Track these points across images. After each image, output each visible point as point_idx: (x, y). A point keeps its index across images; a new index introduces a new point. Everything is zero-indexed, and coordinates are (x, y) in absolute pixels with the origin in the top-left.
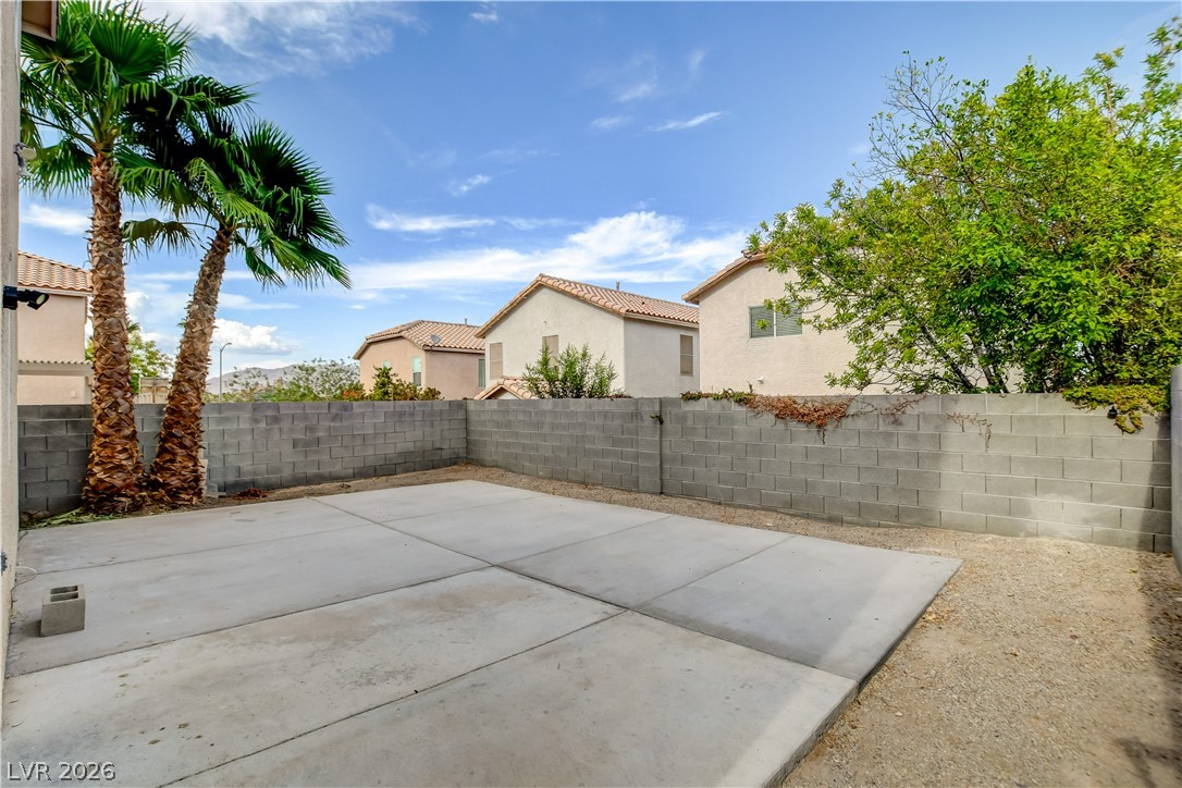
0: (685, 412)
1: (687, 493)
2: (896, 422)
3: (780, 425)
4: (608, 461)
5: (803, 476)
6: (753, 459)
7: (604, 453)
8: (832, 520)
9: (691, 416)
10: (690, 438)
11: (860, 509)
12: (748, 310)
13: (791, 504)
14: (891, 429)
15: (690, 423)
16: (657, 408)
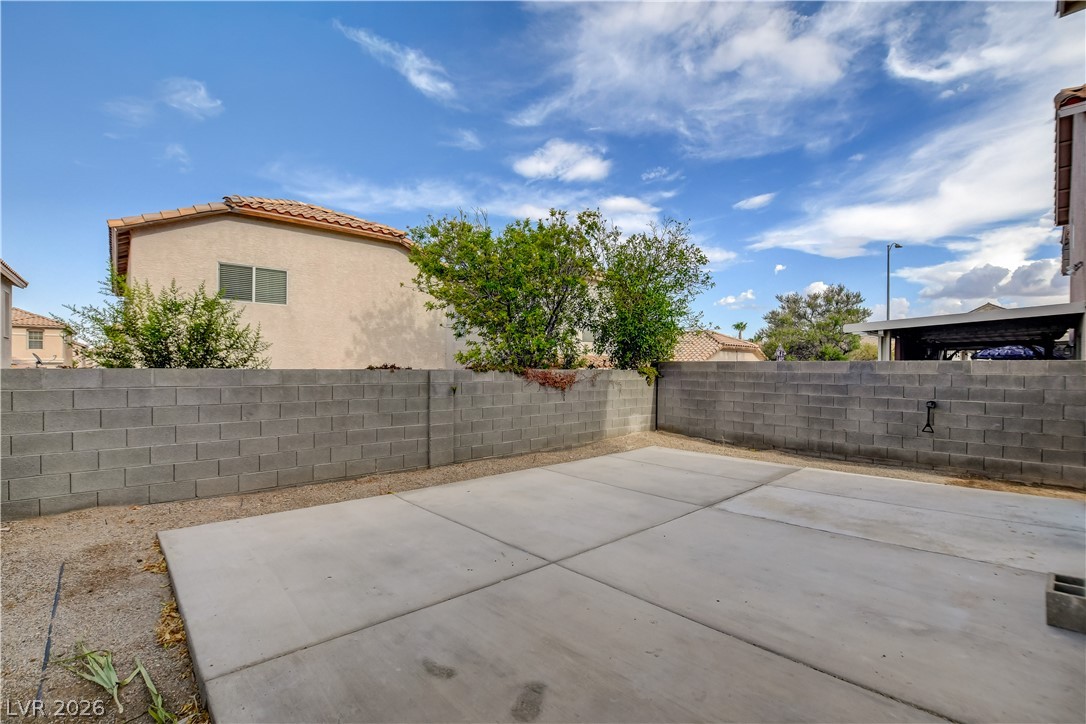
0: (475, 383)
1: (476, 456)
2: (593, 385)
3: (542, 391)
4: (387, 442)
5: (553, 424)
6: (526, 417)
7: (378, 435)
8: (568, 448)
9: (480, 386)
10: (479, 406)
11: (579, 438)
12: (218, 266)
13: (548, 443)
14: (591, 389)
15: (479, 393)
16: (452, 380)
